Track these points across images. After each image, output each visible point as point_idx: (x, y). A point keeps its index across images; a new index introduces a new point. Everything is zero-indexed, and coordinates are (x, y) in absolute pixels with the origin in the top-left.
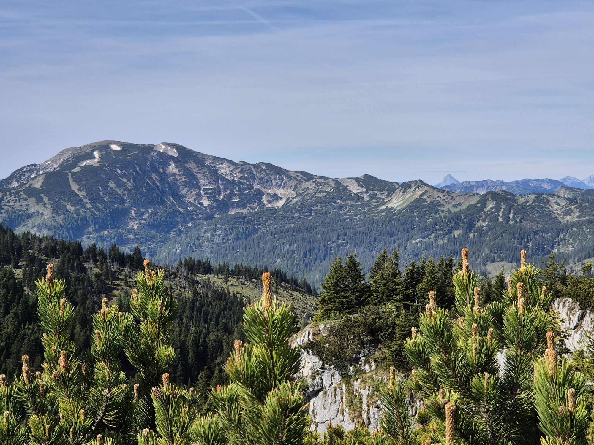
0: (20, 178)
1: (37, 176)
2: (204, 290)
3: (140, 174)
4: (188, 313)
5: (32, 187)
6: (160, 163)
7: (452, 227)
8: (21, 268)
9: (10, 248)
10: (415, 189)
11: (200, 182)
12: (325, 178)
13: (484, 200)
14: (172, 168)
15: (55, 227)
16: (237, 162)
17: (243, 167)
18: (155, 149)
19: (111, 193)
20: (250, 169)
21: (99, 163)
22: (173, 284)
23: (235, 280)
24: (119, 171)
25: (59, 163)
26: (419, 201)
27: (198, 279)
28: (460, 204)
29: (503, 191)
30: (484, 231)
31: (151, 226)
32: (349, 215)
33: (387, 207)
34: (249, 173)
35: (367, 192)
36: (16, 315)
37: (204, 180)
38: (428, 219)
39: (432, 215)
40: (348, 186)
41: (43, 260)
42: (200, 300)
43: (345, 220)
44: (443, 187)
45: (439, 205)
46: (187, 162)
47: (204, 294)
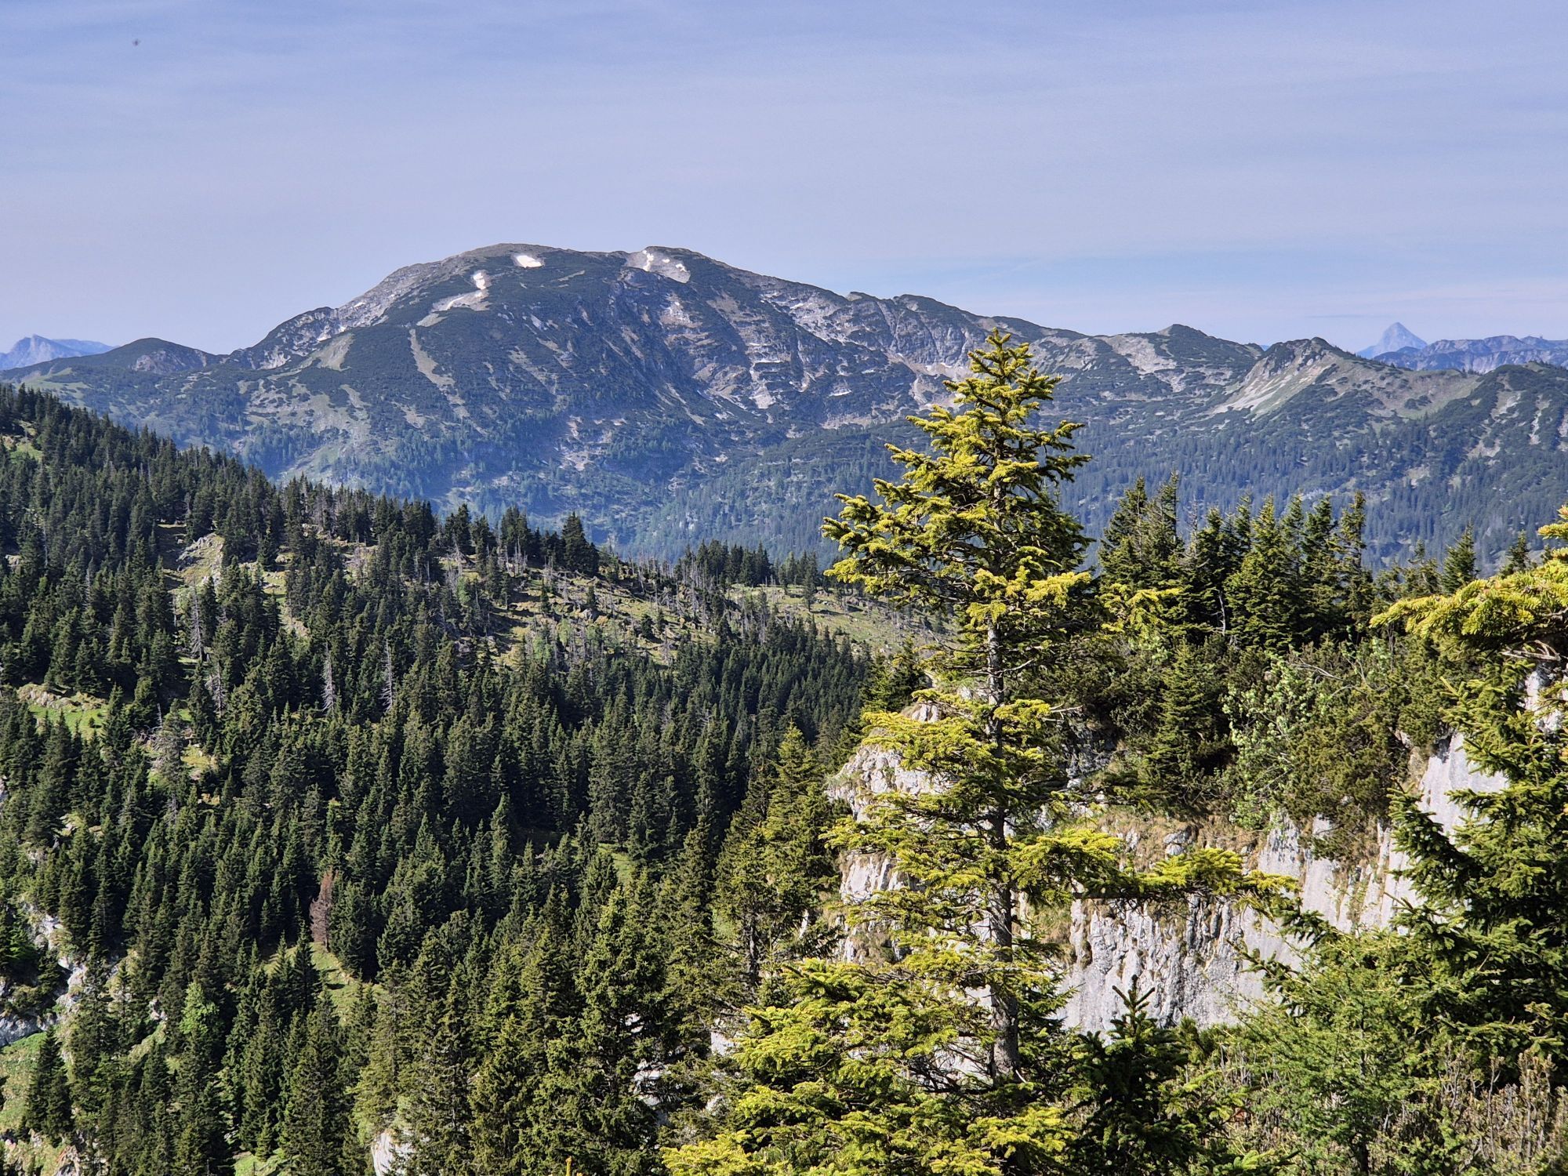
0: (291, 344)
1: (333, 336)
2: (748, 626)
3: (590, 330)
4: (704, 687)
5: (319, 366)
6: (643, 300)
7: (1402, 460)
8: (283, 569)
9: (254, 517)
10: (1306, 361)
11: (747, 348)
12: (1073, 335)
13: (1490, 389)
14: (675, 313)
15: (377, 468)
16: (845, 294)
17: (860, 306)
18: (629, 264)
19: (517, 379)
20: (879, 312)
21: (487, 303)
22: (665, 609)
23: (832, 598)
24: (537, 323)
25: (386, 305)
26: (1316, 391)
27: (735, 597)
28: (1424, 401)
29: (1542, 364)
30: (1491, 471)
31: (619, 462)
32: (1133, 430)
33: (1230, 408)
34: (877, 323)
35: (1178, 371)
36: (260, 686)
37: (759, 341)
38: (1340, 438)
39: (1350, 428)
40: (1129, 355)
41: (335, 549)
42: (737, 652)
43: (1123, 442)
44: (1382, 356)
45: (1369, 404)
46: (712, 296)
47: (747, 637)
